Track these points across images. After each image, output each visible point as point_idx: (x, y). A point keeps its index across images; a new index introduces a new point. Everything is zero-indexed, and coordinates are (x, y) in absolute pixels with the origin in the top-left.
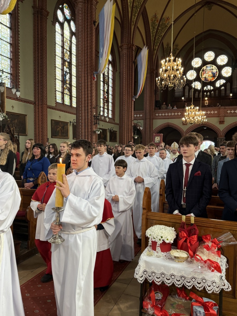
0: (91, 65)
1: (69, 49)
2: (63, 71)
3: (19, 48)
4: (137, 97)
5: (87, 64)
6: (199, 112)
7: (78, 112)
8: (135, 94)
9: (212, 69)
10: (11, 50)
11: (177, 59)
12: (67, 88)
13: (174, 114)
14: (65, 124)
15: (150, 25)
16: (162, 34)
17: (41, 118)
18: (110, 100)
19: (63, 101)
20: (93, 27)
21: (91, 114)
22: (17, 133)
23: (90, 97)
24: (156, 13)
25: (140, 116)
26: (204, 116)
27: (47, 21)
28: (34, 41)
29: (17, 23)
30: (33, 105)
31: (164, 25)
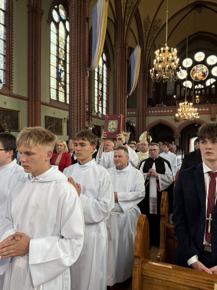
0: (84, 61)
1: (64, 48)
2: (58, 69)
3: (13, 45)
4: (130, 94)
5: (80, 59)
7: (71, 108)
8: (129, 91)
9: (203, 69)
10: (5, 47)
11: (172, 49)
12: (62, 86)
13: (166, 111)
14: (59, 121)
15: (143, 27)
16: (154, 35)
17: (35, 114)
18: (105, 98)
19: (57, 98)
21: (84, 110)
22: (8, 128)
23: (83, 93)
24: (148, 15)
25: (133, 113)
26: (197, 112)
27: (41, 19)
28: (28, 38)
29: (11, 20)
30: (27, 102)
31: (156, 27)
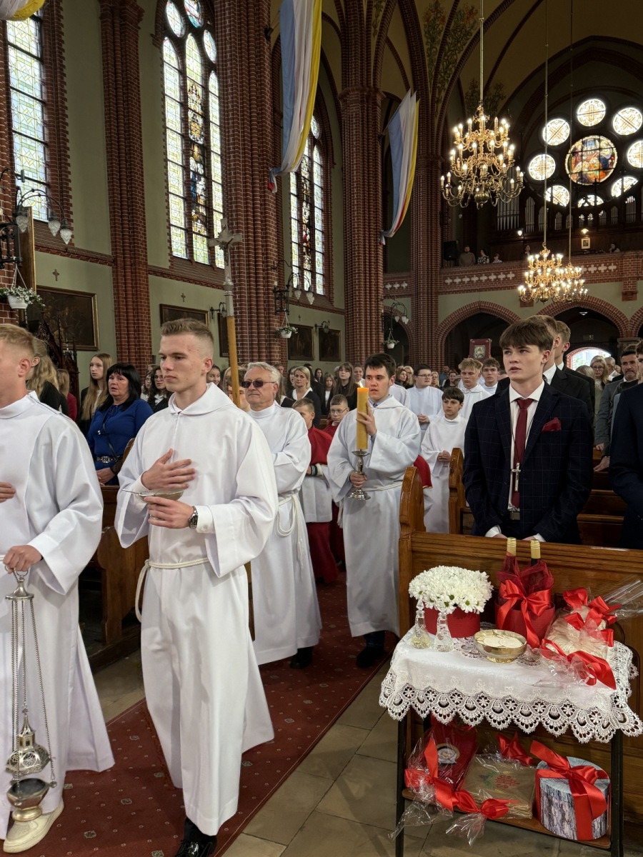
0: (263, 151)
1: (202, 109)
2: (186, 172)
3: (67, 112)
4: (391, 233)
5: (252, 146)
6: (566, 269)
8: (387, 225)
9: (600, 149)
10: (46, 119)
11: (496, 119)
12: (201, 217)
13: (495, 277)
15: (423, 33)
16: (455, 57)
17: (133, 302)
18: (319, 247)
19: (190, 253)
20: (264, 44)
21: (267, 285)
22: (71, 343)
23: (262, 238)
25: (400, 287)
26: (581, 278)
27: (137, 35)
28: (105, 91)
29: (58, 44)
30: (111, 267)
31: (461, 31)
